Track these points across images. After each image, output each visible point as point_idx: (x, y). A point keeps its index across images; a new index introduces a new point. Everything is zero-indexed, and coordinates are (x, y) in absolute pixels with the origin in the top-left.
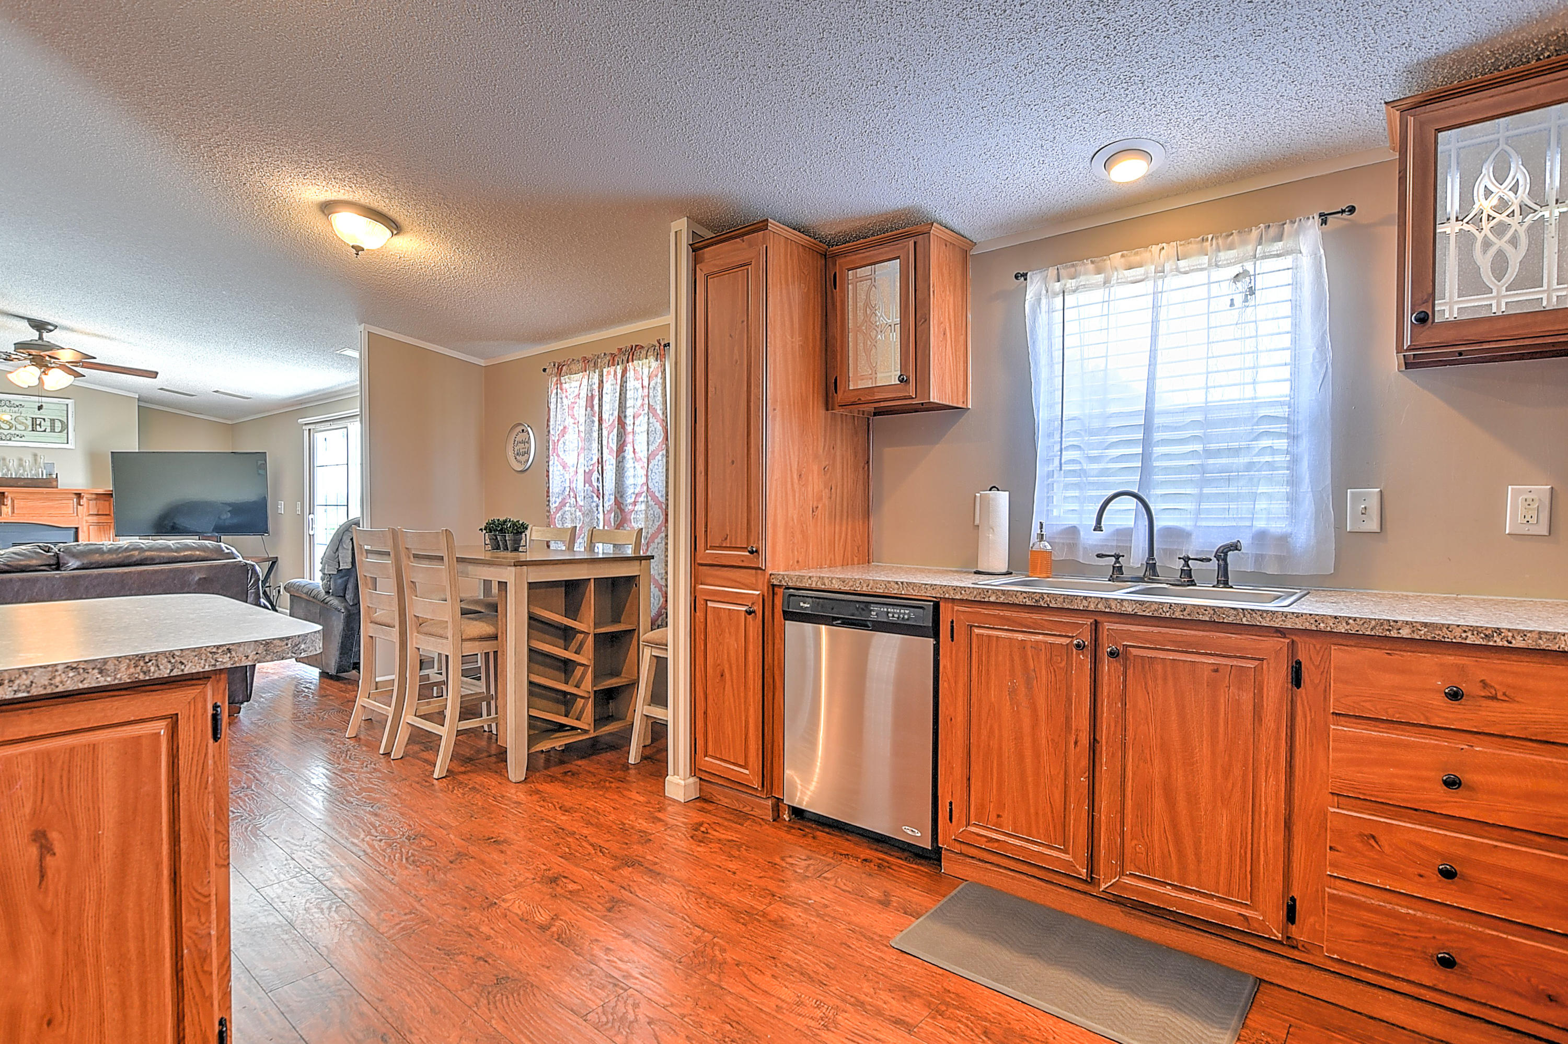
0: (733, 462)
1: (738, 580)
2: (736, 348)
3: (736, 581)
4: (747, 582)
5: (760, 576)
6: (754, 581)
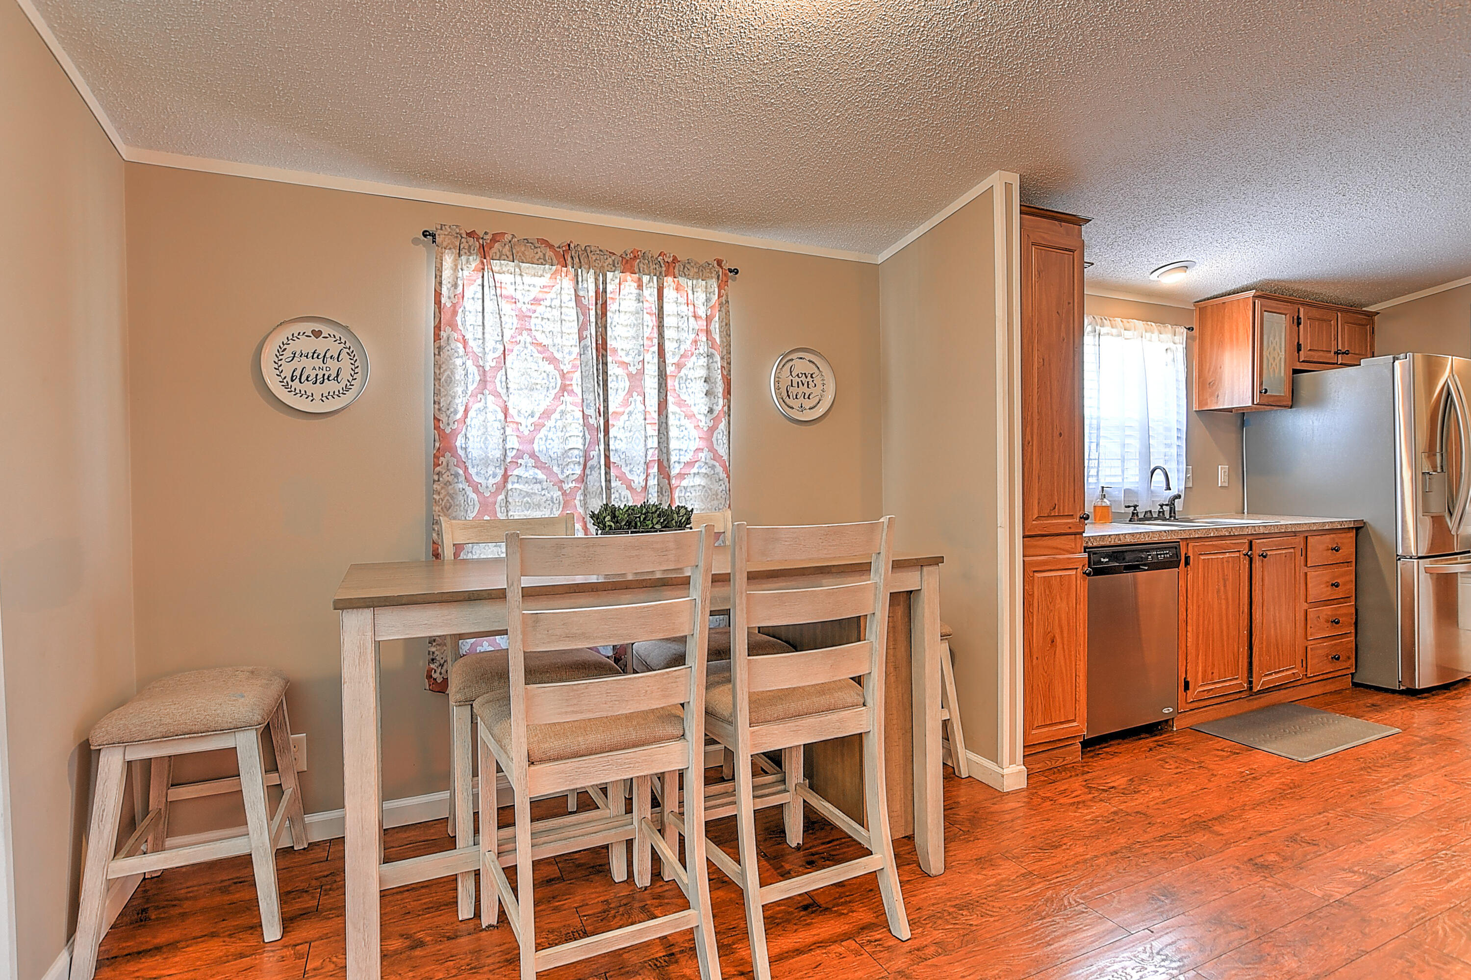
0: (1061, 435)
1: (1059, 546)
2: (1063, 326)
3: (1057, 548)
4: (1067, 547)
5: (1078, 540)
6: (1074, 546)
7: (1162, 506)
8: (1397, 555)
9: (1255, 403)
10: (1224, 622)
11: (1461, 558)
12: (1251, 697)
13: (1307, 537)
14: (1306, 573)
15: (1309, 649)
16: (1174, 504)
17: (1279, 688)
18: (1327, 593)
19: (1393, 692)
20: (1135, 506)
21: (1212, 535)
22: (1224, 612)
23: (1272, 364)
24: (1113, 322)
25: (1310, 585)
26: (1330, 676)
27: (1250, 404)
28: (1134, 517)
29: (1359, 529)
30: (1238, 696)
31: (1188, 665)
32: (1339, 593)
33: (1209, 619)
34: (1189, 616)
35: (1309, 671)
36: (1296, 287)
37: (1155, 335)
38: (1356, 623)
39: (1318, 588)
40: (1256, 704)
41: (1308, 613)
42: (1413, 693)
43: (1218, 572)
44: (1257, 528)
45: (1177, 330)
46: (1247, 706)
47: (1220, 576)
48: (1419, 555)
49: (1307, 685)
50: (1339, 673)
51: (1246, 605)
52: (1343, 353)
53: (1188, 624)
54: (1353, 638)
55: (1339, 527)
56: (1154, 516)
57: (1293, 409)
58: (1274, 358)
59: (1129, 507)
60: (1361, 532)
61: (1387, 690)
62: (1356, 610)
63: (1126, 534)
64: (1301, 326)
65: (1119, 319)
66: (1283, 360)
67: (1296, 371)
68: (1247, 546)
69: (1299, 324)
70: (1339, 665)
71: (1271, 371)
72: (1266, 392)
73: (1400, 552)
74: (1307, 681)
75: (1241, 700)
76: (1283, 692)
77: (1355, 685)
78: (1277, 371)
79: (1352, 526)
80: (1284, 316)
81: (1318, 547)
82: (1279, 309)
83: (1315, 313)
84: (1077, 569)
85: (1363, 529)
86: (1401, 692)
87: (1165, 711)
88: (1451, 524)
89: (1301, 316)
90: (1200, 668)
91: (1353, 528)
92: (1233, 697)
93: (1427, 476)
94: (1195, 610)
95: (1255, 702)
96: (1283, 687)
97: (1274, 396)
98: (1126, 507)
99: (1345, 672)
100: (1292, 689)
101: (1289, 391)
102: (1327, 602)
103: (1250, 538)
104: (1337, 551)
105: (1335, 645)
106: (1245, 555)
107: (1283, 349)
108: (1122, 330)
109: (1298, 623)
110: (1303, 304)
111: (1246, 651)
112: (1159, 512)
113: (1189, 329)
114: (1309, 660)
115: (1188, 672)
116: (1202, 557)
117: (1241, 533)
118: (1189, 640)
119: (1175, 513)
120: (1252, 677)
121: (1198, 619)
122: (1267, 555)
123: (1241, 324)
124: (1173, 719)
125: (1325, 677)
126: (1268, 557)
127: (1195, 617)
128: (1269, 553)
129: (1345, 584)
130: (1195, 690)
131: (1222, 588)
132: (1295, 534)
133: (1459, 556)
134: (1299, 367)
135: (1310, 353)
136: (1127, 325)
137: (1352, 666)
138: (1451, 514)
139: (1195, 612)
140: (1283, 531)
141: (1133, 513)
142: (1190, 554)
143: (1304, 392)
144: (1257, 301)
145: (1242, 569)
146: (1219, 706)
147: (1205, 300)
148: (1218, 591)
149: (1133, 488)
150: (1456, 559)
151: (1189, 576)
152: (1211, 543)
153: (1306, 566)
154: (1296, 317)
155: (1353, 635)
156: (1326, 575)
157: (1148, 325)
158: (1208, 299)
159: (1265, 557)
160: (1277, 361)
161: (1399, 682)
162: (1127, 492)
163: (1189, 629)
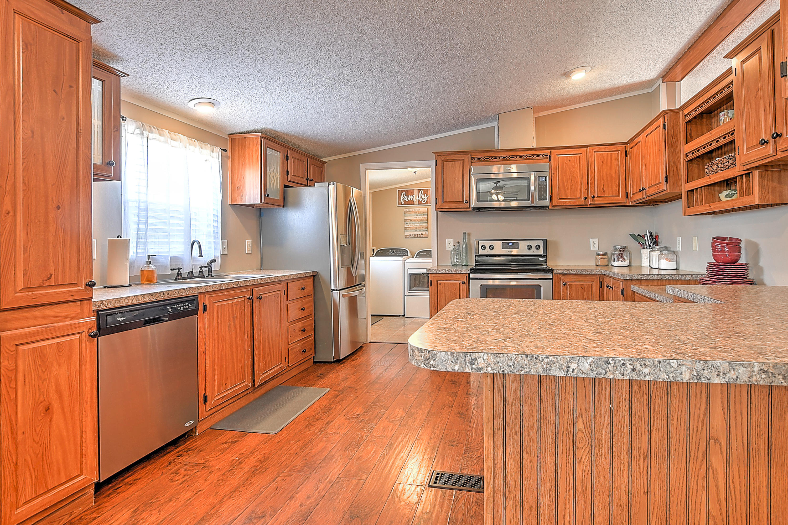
7: (201, 268)
8: (331, 289)
9: (262, 202)
10: (234, 346)
11: (358, 287)
12: (256, 390)
13: (287, 283)
14: (287, 305)
15: (290, 350)
16: (211, 266)
17: (273, 378)
18: (300, 314)
19: (331, 362)
20: (179, 269)
21: (224, 288)
22: (234, 339)
23: (272, 180)
24: (161, 132)
25: (289, 312)
26: (302, 362)
27: (259, 203)
28: (179, 277)
29: (315, 276)
30: (246, 393)
31: (207, 384)
32: (306, 313)
33: (223, 347)
34: (207, 348)
35: (290, 363)
36: (285, 137)
37: (198, 148)
38: (314, 329)
39: (295, 313)
40: (259, 393)
41: (289, 328)
42: (339, 361)
43: (229, 313)
44: (256, 281)
45: (214, 149)
46: (252, 397)
47: (231, 315)
48: (340, 288)
49: (290, 371)
50: (307, 359)
51: (250, 332)
52: (310, 180)
53: (206, 354)
54: (313, 337)
55: (305, 276)
56: (195, 275)
57: (285, 208)
58: (273, 177)
59: (174, 269)
60: (316, 277)
61: (328, 362)
62: (314, 321)
63: (144, 295)
64: (289, 161)
65: (167, 131)
66: (278, 179)
67: (285, 186)
68: (249, 293)
69: (287, 160)
70: (306, 354)
71: (272, 184)
72: (268, 196)
73: (333, 288)
74: (290, 369)
75: (249, 394)
76: (275, 380)
77: (315, 362)
78: (275, 184)
79: (311, 275)
80: (279, 153)
81: (294, 290)
82: (276, 148)
83: (297, 156)
84: (82, 333)
85: (317, 276)
86: (334, 362)
87: (187, 425)
88: (353, 271)
89: (289, 155)
90: (216, 384)
91: (312, 276)
92: (242, 395)
93: (343, 247)
94: (211, 344)
95: (258, 392)
96: (275, 377)
97: (273, 199)
98: (171, 270)
99: (309, 357)
100: (281, 376)
101: (282, 197)
102: (300, 320)
103: (252, 287)
104: (304, 290)
105: (304, 343)
106: (248, 299)
107: (279, 173)
108: (169, 140)
109: (283, 336)
110: (289, 149)
111: (250, 362)
112: (200, 272)
113: (224, 150)
114: (290, 356)
115: (207, 389)
116: (217, 304)
117: (245, 285)
118: (207, 365)
119: (212, 272)
120: (254, 377)
121: (214, 348)
122: (262, 297)
123: (254, 152)
124: (196, 427)
125: (299, 363)
126: (262, 298)
127: (211, 348)
128: (263, 296)
129: (308, 308)
130: (212, 399)
131: (232, 323)
132: (281, 282)
133: (357, 286)
134: (287, 184)
135: (293, 177)
136: (174, 137)
137: (313, 353)
138: (353, 266)
139: (211, 346)
140: (273, 281)
141: (178, 274)
142: (207, 303)
143: (290, 198)
144: (263, 140)
145: (246, 308)
146: (232, 404)
147: (235, 134)
148: (229, 326)
149: (179, 256)
150: (356, 288)
151: (206, 319)
152: (223, 294)
153: (287, 300)
154: (286, 155)
155: (313, 335)
156: (299, 304)
157: (192, 140)
158: (237, 134)
159: (260, 299)
160: (275, 178)
161: (333, 357)
162: (173, 259)
163: (207, 357)
